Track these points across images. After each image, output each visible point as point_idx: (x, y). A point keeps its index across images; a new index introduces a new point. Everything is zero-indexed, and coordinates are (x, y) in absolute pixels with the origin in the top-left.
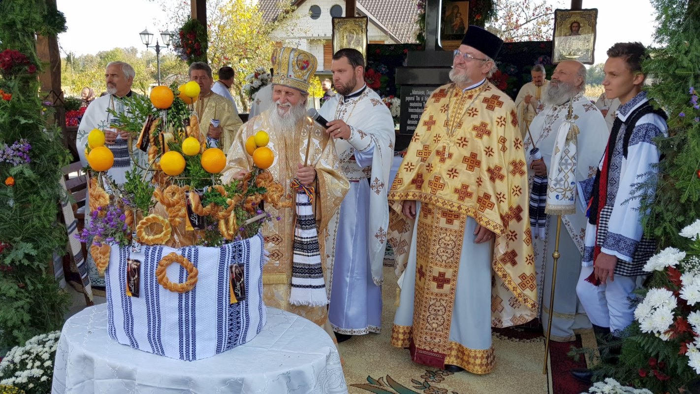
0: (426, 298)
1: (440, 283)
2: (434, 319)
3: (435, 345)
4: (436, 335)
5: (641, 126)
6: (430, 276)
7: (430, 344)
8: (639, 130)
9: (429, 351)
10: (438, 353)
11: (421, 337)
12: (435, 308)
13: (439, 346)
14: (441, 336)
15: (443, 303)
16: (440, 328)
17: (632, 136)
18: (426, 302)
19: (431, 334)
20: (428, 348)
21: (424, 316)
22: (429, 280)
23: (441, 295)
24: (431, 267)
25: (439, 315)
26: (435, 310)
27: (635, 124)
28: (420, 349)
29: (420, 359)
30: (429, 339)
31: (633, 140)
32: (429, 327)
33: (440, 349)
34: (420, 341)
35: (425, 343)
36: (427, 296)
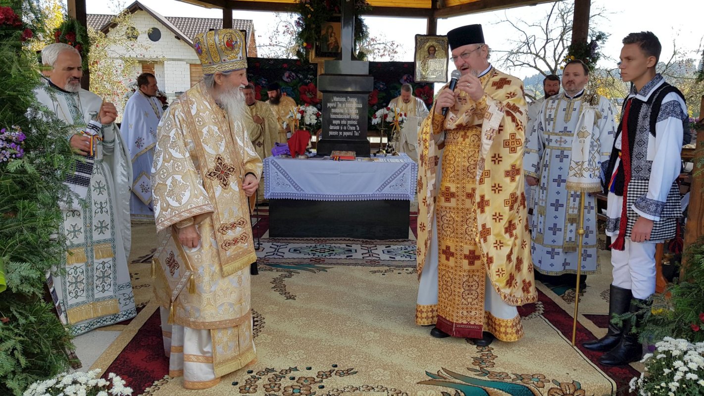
0: (460, 275)
1: (470, 260)
2: (468, 294)
3: (471, 318)
4: (471, 308)
5: (669, 103)
6: (461, 255)
7: (467, 318)
8: (666, 107)
9: (467, 324)
10: (475, 325)
11: (458, 313)
12: (469, 284)
13: (475, 318)
14: (476, 309)
15: (476, 278)
16: (475, 302)
17: (660, 113)
18: (460, 280)
19: (467, 308)
20: (465, 322)
21: (459, 292)
22: (461, 259)
23: (473, 271)
24: (461, 246)
25: (473, 290)
26: (469, 286)
27: (661, 102)
28: (458, 324)
29: (459, 332)
30: (465, 313)
31: (662, 116)
32: (465, 302)
33: (477, 321)
34: (457, 316)
35: (462, 317)
36: (461, 273)
